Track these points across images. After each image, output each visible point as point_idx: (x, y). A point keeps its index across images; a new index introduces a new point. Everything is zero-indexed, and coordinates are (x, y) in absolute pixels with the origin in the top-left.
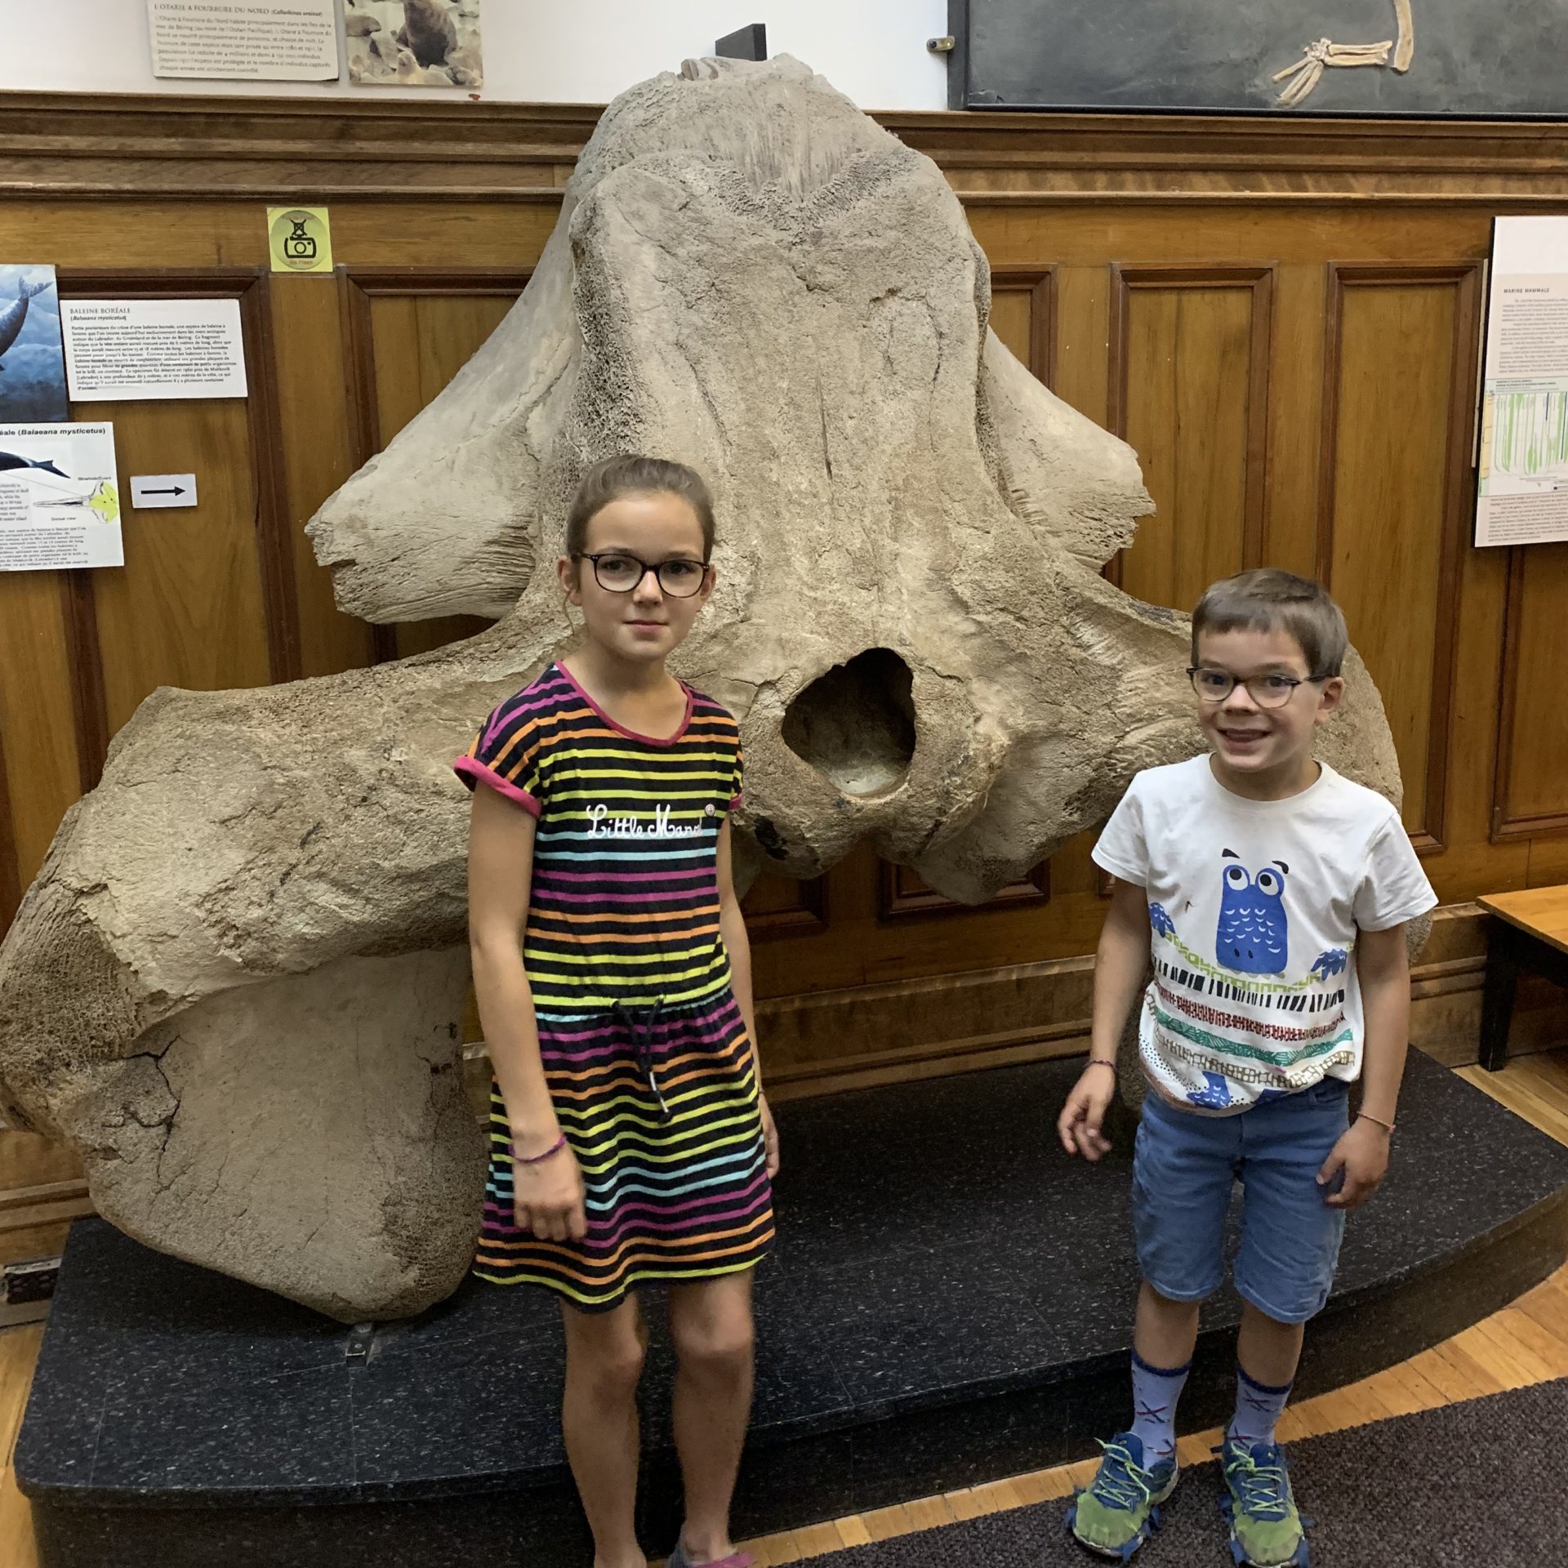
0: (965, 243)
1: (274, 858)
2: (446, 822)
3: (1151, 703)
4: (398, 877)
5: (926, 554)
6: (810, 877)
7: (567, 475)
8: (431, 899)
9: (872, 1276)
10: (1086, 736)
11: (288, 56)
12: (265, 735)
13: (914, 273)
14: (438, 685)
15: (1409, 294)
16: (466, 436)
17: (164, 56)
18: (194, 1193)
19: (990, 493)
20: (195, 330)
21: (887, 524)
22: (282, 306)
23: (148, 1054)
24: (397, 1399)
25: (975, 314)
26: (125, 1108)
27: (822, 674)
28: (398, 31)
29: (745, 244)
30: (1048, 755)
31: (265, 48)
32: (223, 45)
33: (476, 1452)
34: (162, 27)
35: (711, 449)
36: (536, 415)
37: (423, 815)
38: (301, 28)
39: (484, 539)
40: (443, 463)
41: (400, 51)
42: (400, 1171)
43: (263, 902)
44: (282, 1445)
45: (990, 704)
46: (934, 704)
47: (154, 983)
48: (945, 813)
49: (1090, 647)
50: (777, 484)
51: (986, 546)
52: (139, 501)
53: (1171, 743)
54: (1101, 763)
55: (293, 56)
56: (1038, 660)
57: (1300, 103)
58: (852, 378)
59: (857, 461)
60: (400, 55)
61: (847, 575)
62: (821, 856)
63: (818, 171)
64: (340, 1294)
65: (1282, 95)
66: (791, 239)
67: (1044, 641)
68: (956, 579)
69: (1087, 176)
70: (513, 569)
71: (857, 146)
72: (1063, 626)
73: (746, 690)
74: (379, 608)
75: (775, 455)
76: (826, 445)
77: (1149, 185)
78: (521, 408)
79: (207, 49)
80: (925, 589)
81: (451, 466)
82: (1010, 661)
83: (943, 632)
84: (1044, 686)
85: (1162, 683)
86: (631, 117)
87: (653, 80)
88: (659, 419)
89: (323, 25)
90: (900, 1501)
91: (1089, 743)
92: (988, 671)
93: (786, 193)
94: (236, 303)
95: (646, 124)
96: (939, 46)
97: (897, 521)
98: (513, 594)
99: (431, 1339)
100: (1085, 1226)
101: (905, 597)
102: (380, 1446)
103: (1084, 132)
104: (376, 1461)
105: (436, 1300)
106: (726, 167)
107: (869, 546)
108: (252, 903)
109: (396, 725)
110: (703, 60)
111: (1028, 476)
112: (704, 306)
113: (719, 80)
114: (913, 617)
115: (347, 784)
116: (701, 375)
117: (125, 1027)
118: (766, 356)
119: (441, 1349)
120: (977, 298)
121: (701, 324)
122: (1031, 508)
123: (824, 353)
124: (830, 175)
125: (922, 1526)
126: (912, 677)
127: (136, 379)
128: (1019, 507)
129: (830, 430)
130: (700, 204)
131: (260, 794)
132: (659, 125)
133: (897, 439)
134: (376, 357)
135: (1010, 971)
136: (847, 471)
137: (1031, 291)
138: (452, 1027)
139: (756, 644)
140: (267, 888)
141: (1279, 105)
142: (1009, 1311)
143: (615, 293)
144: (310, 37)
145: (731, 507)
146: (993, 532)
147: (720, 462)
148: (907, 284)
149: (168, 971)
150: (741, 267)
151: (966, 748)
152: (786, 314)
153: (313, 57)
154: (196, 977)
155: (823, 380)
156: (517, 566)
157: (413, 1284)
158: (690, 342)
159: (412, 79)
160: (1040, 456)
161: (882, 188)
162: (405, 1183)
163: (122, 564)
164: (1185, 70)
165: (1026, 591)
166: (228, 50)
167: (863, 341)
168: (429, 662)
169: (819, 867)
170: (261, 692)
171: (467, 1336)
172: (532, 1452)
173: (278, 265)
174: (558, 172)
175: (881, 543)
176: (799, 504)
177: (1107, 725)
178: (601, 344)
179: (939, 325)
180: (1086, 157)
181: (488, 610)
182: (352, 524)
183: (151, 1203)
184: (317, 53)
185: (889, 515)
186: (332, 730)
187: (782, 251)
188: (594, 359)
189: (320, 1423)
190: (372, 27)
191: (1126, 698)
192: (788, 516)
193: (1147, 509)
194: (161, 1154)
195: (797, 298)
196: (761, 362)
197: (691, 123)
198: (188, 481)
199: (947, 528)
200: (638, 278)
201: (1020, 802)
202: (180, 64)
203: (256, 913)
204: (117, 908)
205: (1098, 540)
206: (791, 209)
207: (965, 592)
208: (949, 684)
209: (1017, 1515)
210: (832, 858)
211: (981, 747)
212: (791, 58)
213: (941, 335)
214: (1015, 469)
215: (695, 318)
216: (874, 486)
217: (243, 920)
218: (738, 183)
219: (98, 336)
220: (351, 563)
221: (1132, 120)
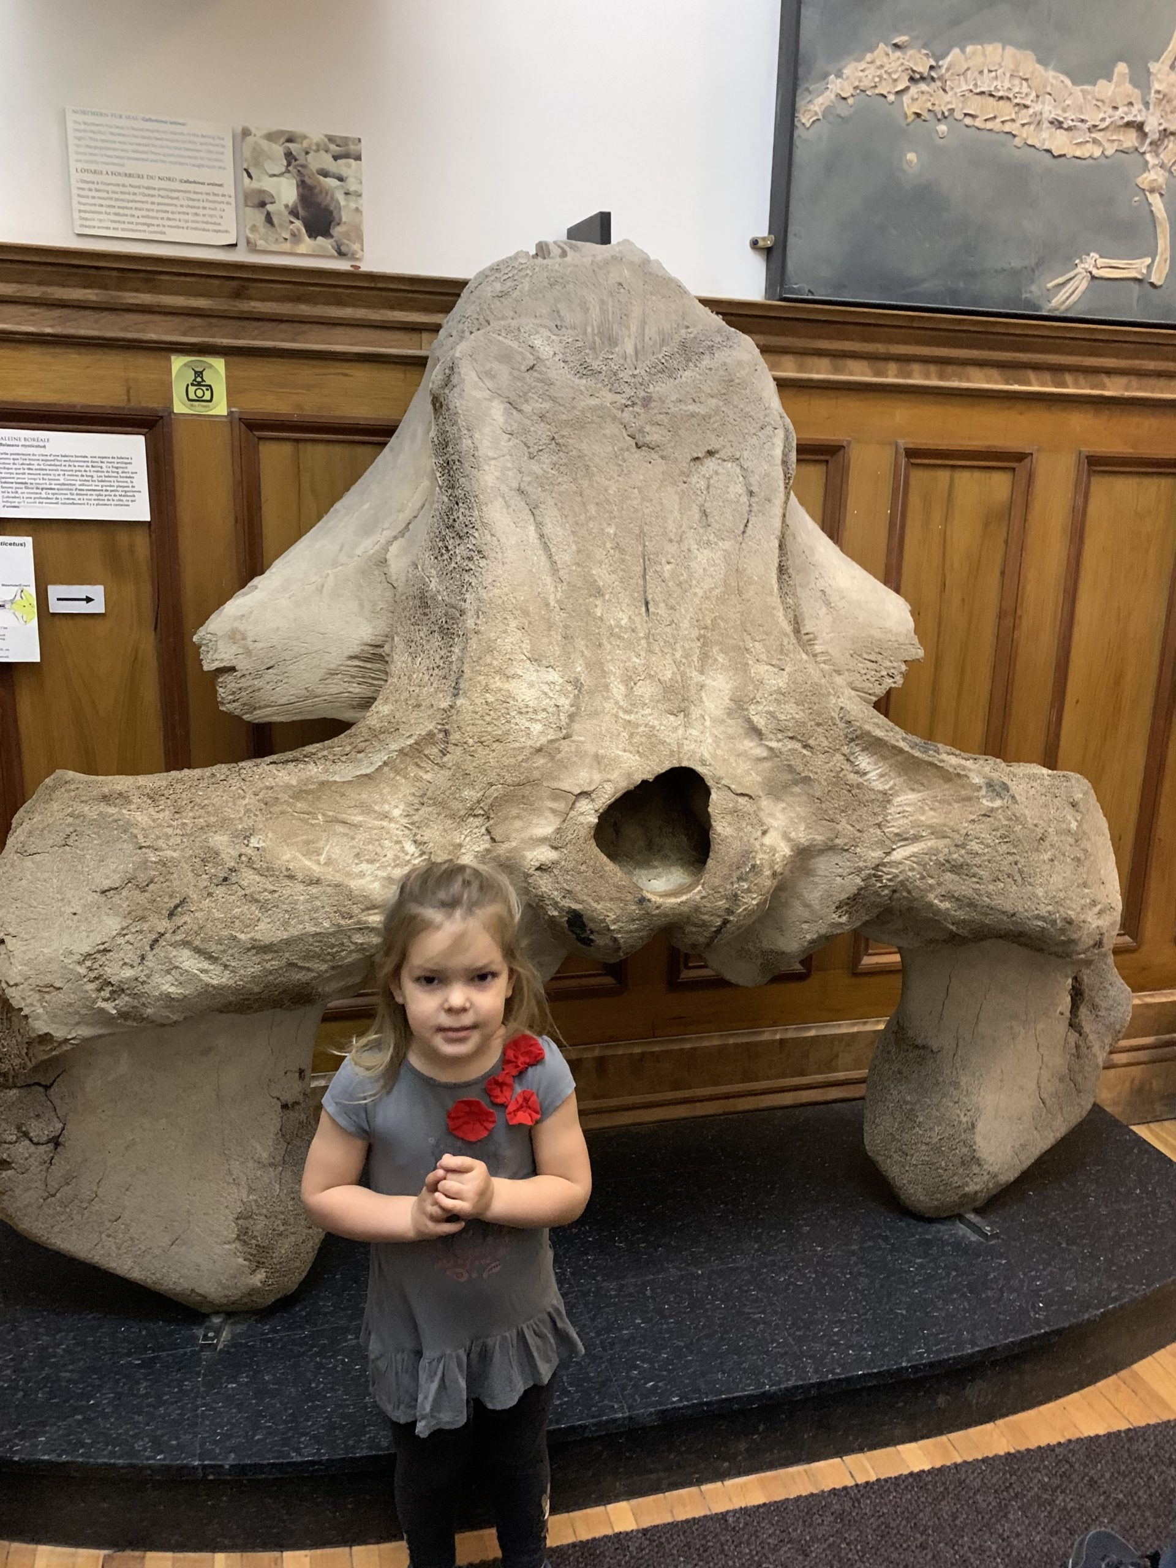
0: (776, 413)
1: (145, 926)
2: (296, 902)
3: (916, 825)
4: (253, 947)
5: (729, 686)
6: (612, 961)
7: (417, 602)
8: (281, 968)
9: (648, 1293)
10: (858, 850)
11: (193, 222)
12: (141, 818)
13: (731, 437)
14: (294, 782)
15: (1147, 481)
16: (335, 564)
17: (83, 215)
18: (76, 1201)
19: (786, 635)
20: (105, 460)
21: (695, 659)
22: (182, 443)
23: (39, 1084)
24: (240, 1385)
25: (782, 476)
26: (19, 1128)
27: (632, 787)
28: (290, 205)
29: (583, 404)
30: (824, 865)
31: (173, 213)
32: (136, 209)
33: (303, 1439)
34: (83, 189)
35: (545, 585)
36: (394, 549)
37: (276, 895)
38: (205, 197)
39: (347, 654)
40: (314, 587)
41: (292, 223)
42: (251, 1190)
43: (135, 964)
44: (138, 1422)
45: (776, 819)
46: (728, 818)
47: (41, 1026)
48: (733, 912)
49: (865, 774)
50: (601, 619)
51: (780, 681)
52: (55, 607)
53: (931, 860)
54: (870, 874)
55: (197, 222)
56: (819, 783)
57: (1067, 310)
58: (671, 526)
59: (672, 601)
60: (291, 227)
61: (658, 701)
62: (623, 945)
63: (651, 343)
64: (197, 1290)
65: (1054, 301)
66: (624, 401)
67: (827, 767)
68: (752, 709)
69: (881, 364)
70: (370, 681)
71: (686, 323)
72: (844, 755)
73: (565, 798)
74: (255, 709)
75: (599, 593)
76: (645, 587)
77: (933, 375)
78: (383, 541)
79: (121, 211)
80: (725, 717)
81: (320, 590)
82: (796, 783)
83: (739, 755)
84: (823, 806)
85: (927, 808)
86: (489, 289)
87: (510, 258)
88: (500, 556)
89: (223, 195)
90: (663, 1491)
91: (860, 857)
92: (776, 790)
93: (622, 361)
94: (142, 438)
95: (502, 295)
96: (761, 244)
97: (705, 656)
98: (366, 703)
99: (274, 1330)
100: (830, 1256)
101: (708, 723)
102: (222, 1428)
103: (882, 326)
104: (216, 1442)
105: (279, 1297)
106: (568, 336)
107: (679, 678)
108: (125, 964)
109: (256, 815)
110: (555, 243)
111: (817, 622)
112: (545, 457)
113: (568, 259)
114: (714, 742)
115: (210, 865)
116: (539, 519)
117: (17, 1061)
118: (597, 504)
119: (280, 1340)
120: (784, 463)
121: (541, 472)
122: (818, 648)
123: (648, 504)
124: (661, 346)
125: (682, 1515)
126: (709, 794)
127: (54, 501)
128: (809, 648)
129: (650, 573)
130: (545, 366)
131: (135, 870)
132: (514, 296)
133: (708, 583)
134: (263, 492)
135: (776, 1032)
136: (662, 610)
137: (827, 462)
138: (301, 1072)
139: (575, 759)
140: (138, 952)
141: (1049, 311)
142: (763, 1332)
143: (466, 443)
144: (212, 205)
145: (560, 638)
146: (788, 669)
147: (552, 597)
148: (724, 447)
149: (53, 1017)
150: (580, 425)
151: (754, 858)
152: (616, 468)
153: (215, 223)
154: (78, 1024)
155: (646, 528)
156: (374, 678)
157: (259, 1284)
158: (530, 489)
159: (302, 249)
160: (828, 604)
161: (706, 361)
162: (256, 1201)
163: (38, 660)
164: (971, 275)
165: (813, 723)
166: (140, 213)
167: (682, 495)
168: (287, 761)
169: (621, 954)
170: (142, 780)
171: (302, 1328)
172: (351, 1443)
173: (180, 407)
174: (425, 336)
175: (688, 675)
176: (620, 638)
177: (877, 842)
178: (453, 487)
179: (751, 485)
180: (881, 348)
181: (347, 715)
182: (234, 636)
183: (40, 1207)
184: (219, 220)
185: (698, 651)
186: (200, 817)
187: (615, 411)
188: (446, 500)
189: (172, 1403)
190: (267, 200)
191: (897, 819)
192: (609, 646)
193: (917, 654)
194: (48, 1168)
195: (626, 454)
196: (592, 509)
197: (540, 295)
198: (97, 592)
199: (747, 664)
200: (487, 430)
201: (797, 903)
202: (96, 223)
203: (128, 973)
204: (12, 960)
205: (873, 679)
206: (625, 375)
207: (760, 721)
208: (742, 800)
209: (761, 1510)
210: (632, 947)
211: (766, 857)
212: (632, 244)
213: (751, 493)
214: (806, 615)
215: (535, 467)
216: (686, 624)
217: (118, 978)
218: (579, 350)
219: (21, 462)
220: (233, 669)
221: (923, 317)
